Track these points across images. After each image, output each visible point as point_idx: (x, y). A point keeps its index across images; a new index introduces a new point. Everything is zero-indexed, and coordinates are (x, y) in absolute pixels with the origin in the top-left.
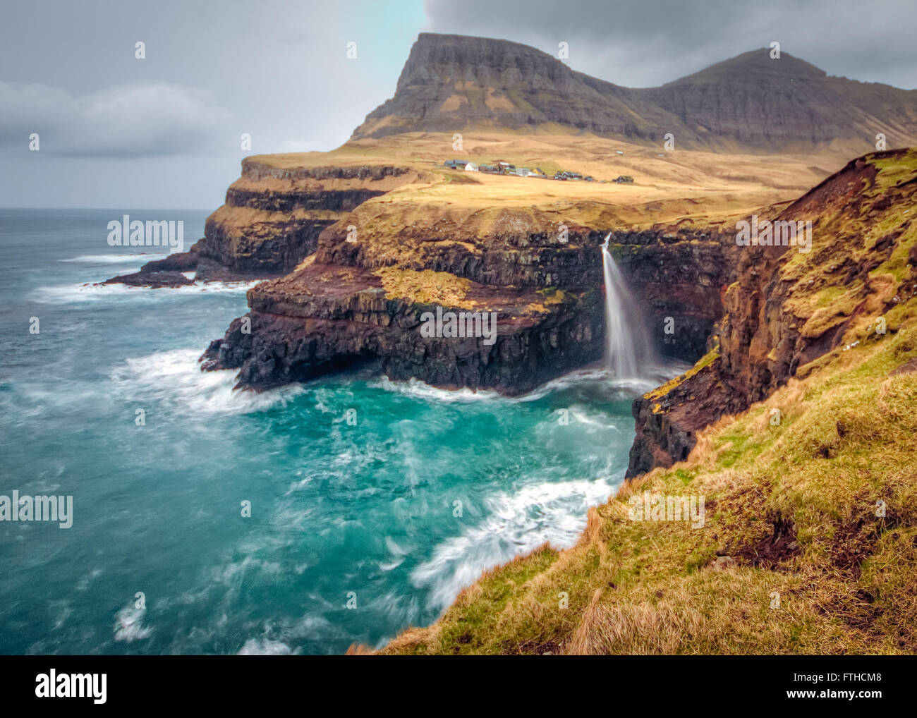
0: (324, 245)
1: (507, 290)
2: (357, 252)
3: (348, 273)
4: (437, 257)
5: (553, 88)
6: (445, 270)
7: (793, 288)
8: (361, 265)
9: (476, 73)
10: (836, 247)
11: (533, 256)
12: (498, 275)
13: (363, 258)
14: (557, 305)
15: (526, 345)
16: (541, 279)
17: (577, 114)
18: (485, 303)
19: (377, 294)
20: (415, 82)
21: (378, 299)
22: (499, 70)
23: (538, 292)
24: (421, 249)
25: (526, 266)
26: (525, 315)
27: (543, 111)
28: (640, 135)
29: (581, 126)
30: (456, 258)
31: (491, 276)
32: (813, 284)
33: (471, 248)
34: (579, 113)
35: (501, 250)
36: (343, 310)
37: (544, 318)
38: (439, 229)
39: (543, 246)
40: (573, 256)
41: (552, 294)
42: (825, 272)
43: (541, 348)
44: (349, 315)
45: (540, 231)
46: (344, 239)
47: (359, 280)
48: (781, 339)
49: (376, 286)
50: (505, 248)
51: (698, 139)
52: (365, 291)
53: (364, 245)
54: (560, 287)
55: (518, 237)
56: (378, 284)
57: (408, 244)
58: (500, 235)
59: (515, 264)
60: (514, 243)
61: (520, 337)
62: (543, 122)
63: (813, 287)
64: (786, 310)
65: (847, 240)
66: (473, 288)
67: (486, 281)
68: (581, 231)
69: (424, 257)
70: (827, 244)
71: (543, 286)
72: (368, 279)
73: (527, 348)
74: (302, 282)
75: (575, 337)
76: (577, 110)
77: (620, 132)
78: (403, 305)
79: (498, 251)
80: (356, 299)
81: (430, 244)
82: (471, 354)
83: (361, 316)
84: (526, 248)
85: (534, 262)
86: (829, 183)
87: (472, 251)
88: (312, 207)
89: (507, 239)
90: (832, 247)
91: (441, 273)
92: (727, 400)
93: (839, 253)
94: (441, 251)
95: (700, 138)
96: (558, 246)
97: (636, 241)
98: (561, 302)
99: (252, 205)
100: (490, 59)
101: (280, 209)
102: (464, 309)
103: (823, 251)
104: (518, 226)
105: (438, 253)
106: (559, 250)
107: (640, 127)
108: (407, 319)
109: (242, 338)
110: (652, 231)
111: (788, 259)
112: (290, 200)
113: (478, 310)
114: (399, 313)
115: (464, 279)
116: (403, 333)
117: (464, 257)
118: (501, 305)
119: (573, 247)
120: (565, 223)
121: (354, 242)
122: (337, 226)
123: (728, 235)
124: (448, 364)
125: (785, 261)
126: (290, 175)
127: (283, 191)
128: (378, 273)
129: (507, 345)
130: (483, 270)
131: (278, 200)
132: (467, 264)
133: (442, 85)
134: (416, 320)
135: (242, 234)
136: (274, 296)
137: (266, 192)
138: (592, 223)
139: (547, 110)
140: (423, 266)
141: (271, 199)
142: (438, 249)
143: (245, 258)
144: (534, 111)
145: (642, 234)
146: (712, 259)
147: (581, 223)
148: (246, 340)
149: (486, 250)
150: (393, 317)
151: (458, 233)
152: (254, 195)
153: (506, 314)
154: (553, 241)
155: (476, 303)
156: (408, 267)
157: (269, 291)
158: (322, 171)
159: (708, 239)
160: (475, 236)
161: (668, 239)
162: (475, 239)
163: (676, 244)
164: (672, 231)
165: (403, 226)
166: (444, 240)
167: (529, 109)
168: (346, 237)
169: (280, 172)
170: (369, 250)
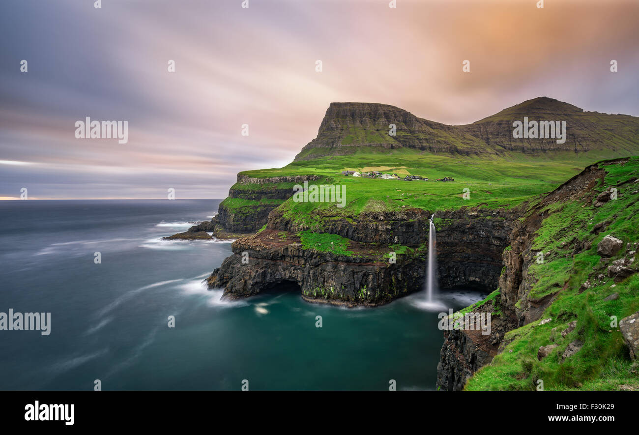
0: (271, 219)
1: (372, 245)
2: (288, 223)
3: (283, 234)
5: (406, 128)
6: (336, 233)
8: (290, 230)
9: (361, 122)
10: (571, 227)
11: (386, 225)
12: (366, 236)
13: (291, 226)
14: (401, 255)
15: (382, 279)
16: (392, 238)
17: (420, 142)
18: (358, 253)
19: (298, 246)
20: (328, 129)
21: (298, 249)
22: (374, 120)
23: (390, 246)
24: (323, 221)
25: (383, 231)
26: (381, 261)
27: (400, 141)
28: (460, 152)
29: (423, 149)
30: (342, 226)
31: (362, 237)
32: (550, 255)
33: (350, 221)
35: (368, 222)
36: (280, 255)
37: (393, 262)
38: (333, 210)
39: (393, 220)
40: (411, 226)
41: (398, 248)
42: (558, 247)
43: (392, 280)
44: (283, 257)
45: (391, 211)
46: (281, 216)
47: (289, 238)
48: (524, 294)
49: (297, 242)
50: (370, 221)
51: (497, 154)
52: (291, 245)
53: (292, 219)
54: (403, 244)
55: (378, 215)
56: (298, 240)
57: (316, 218)
58: (367, 213)
59: (376, 230)
60: (376, 217)
61: (378, 273)
62: (399, 147)
63: (549, 257)
64: (529, 273)
65: (578, 223)
66: (352, 244)
67: (359, 240)
68: (416, 211)
69: (324, 226)
70: (565, 225)
71: (392, 243)
72: (294, 238)
73: (383, 280)
74: (259, 239)
75: (413, 274)
76: (420, 139)
77: (445, 152)
78: (312, 253)
79: (366, 223)
80: (287, 249)
81: (327, 218)
82: (350, 282)
83: (289, 259)
84: (383, 221)
85: (387, 229)
86: (572, 181)
87: (351, 223)
88: (271, 198)
89: (371, 216)
90: (568, 228)
91: (333, 235)
93: (571, 233)
94: (333, 223)
95: (497, 152)
96: (402, 220)
97: (450, 217)
98: (404, 253)
99: (241, 197)
100: (370, 114)
101: (254, 199)
102: (346, 256)
103: (561, 230)
104: (378, 208)
105: (332, 224)
106: (402, 222)
107: (459, 148)
108: (313, 261)
109: (228, 268)
110: (461, 211)
111: (540, 234)
112: (260, 194)
113: (354, 257)
114: (310, 257)
115: (346, 239)
116: (311, 269)
117: (346, 226)
118: (368, 254)
119: (411, 220)
120: (406, 206)
121: (287, 217)
122: (280, 208)
123: (511, 213)
124: (336, 288)
125: (537, 235)
126: (260, 181)
127: (256, 190)
128: (299, 235)
129: (370, 278)
130: (357, 233)
131: (254, 194)
132: (348, 230)
133: (342, 130)
134: (319, 261)
135: (236, 212)
136: (245, 246)
137: (248, 190)
138: (424, 206)
139: (403, 141)
140: (323, 231)
141: (250, 194)
142: (332, 221)
143: (237, 225)
144: (394, 142)
145: (455, 213)
146: (500, 229)
147: (416, 206)
148: (230, 269)
149: (359, 222)
150: (306, 260)
151: (343, 212)
152: (243, 192)
153: (370, 260)
154: (399, 217)
155: (353, 253)
156: (315, 231)
157: (242, 243)
158: (276, 178)
159: (498, 216)
160: (353, 214)
161: (471, 215)
162: (353, 216)
163: (476, 219)
164: (474, 211)
165: (313, 208)
166: (335, 216)
167: (392, 141)
168: (283, 215)
169: (255, 180)
170: (294, 222)
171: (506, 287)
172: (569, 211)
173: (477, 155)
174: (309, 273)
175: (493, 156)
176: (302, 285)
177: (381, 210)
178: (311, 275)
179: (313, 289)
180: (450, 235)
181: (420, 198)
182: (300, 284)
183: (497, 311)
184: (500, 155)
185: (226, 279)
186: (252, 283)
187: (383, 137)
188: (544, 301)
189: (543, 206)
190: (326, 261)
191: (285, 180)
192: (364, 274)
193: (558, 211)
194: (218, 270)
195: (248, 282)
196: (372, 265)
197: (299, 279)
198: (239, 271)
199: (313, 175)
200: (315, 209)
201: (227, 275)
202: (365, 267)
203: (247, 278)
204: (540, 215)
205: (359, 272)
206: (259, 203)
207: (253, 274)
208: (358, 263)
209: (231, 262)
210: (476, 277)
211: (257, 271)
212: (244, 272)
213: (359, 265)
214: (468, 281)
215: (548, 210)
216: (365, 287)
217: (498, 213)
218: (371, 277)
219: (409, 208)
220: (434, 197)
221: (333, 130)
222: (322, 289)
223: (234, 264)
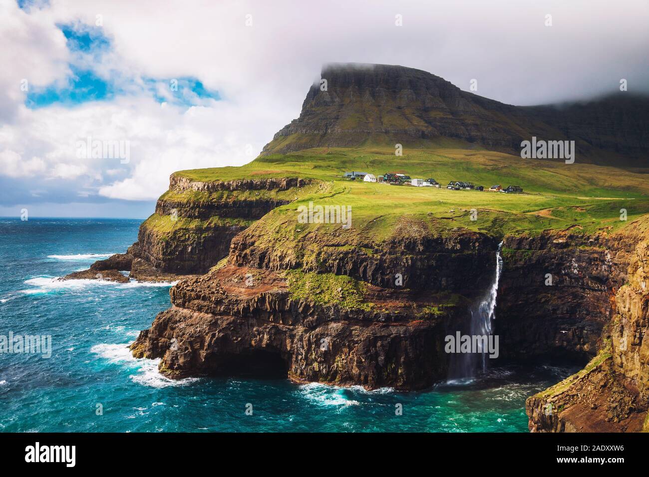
0: (235, 248)
1: (405, 292)
2: (265, 256)
3: (256, 274)
4: (337, 261)
5: (444, 106)
6: (345, 273)
8: (267, 266)
9: (373, 95)
11: (428, 261)
13: (270, 261)
14: (452, 308)
15: (422, 346)
16: (437, 281)
17: (467, 130)
18: (383, 305)
19: (282, 294)
20: (317, 105)
21: (283, 299)
22: (394, 92)
23: (434, 295)
24: (323, 253)
25: (423, 270)
26: (421, 318)
27: (435, 126)
29: (471, 140)
30: (356, 262)
31: (389, 279)
33: (370, 253)
34: (469, 128)
35: (399, 255)
36: (251, 309)
37: (439, 319)
38: (339, 235)
39: (439, 251)
40: (468, 261)
41: (447, 297)
44: (257, 312)
45: (436, 236)
46: (253, 243)
47: (266, 281)
49: (281, 287)
50: (402, 253)
52: (271, 291)
53: (271, 249)
54: (454, 290)
55: (414, 243)
56: (283, 285)
57: (312, 248)
58: (397, 240)
59: (412, 267)
60: (411, 247)
61: (416, 338)
66: (372, 291)
67: (384, 284)
68: (474, 237)
69: (325, 261)
71: (438, 289)
72: (274, 280)
73: (423, 349)
74: (216, 281)
76: (467, 125)
78: (306, 304)
79: (395, 256)
80: (263, 299)
81: (331, 249)
84: (422, 253)
85: (429, 266)
87: (371, 256)
88: (226, 215)
89: (404, 244)
91: (340, 276)
94: (341, 255)
96: (454, 251)
97: (527, 247)
100: (386, 82)
101: (199, 217)
102: (362, 311)
104: (414, 232)
105: (338, 257)
106: (454, 255)
108: (309, 319)
109: (165, 329)
110: (543, 238)
112: (208, 209)
113: (376, 312)
114: (303, 312)
115: (363, 282)
116: (305, 332)
117: (363, 261)
118: (398, 308)
119: (468, 252)
120: (459, 229)
121: (262, 246)
122: (248, 231)
123: (614, 240)
126: (208, 186)
127: (202, 201)
128: (283, 275)
130: (382, 273)
131: (198, 209)
132: (366, 267)
133: (343, 105)
134: (317, 320)
135: (167, 239)
136: (192, 293)
137: (188, 202)
138: (485, 229)
139: (439, 126)
140: (324, 269)
141: (192, 208)
142: (339, 253)
143: (169, 260)
144: (427, 127)
145: (533, 240)
146: (600, 264)
147: (474, 229)
148: (168, 331)
149: (384, 255)
151: (357, 238)
152: (178, 204)
153: (402, 316)
154: (449, 246)
155: (374, 305)
156: (310, 270)
157: (188, 288)
158: (236, 183)
159: (596, 244)
160: (373, 242)
161: (558, 244)
162: (373, 244)
163: (565, 250)
164: (562, 237)
165: (307, 231)
166: (344, 245)
167: (422, 125)
168: (255, 242)
169: (200, 185)
170: (275, 254)
171: (622, 344)
174: (301, 339)
177: (420, 236)
178: (304, 342)
179: (307, 365)
185: (162, 347)
186: (205, 354)
187: (409, 119)
191: (251, 186)
192: (394, 340)
194: (147, 332)
195: (198, 352)
198: (183, 334)
199: (297, 179)
200: (310, 233)
201: (163, 340)
203: (197, 346)
205: (384, 336)
206: (206, 224)
207: (207, 340)
208: (383, 322)
209: (170, 319)
211: (214, 335)
212: (191, 336)
213: (385, 326)
216: (394, 361)
217: (597, 239)
219: (464, 232)
220: (500, 216)
221: (327, 105)
222: (323, 365)
223: (176, 322)
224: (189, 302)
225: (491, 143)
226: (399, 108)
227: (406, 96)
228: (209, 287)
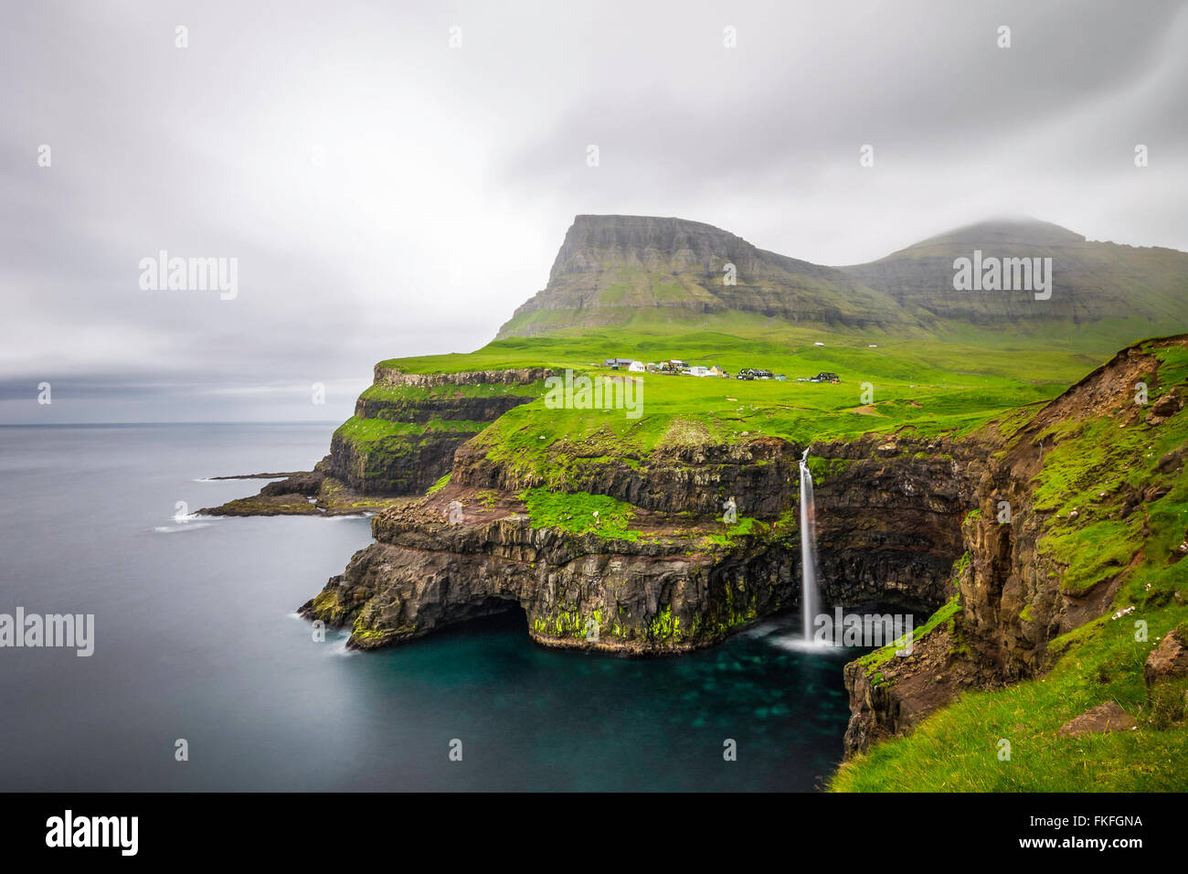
0: (460, 463)
1: (680, 517)
2: (499, 472)
3: (488, 497)
4: (593, 477)
6: (603, 492)
7: (1050, 521)
8: (502, 487)
9: (640, 257)
10: (1108, 465)
11: (711, 475)
12: (669, 498)
13: (505, 479)
14: (743, 536)
15: (705, 589)
17: (764, 300)
18: (652, 534)
19: (521, 522)
20: (570, 271)
21: (522, 528)
22: (669, 252)
23: (718, 520)
24: (574, 467)
25: (703, 486)
26: (702, 550)
27: (722, 297)
28: (846, 322)
29: (770, 313)
30: (616, 478)
31: (660, 500)
32: (1078, 516)
33: (634, 465)
34: (766, 298)
35: (672, 468)
36: (481, 542)
37: (728, 553)
38: (596, 442)
39: (724, 463)
40: (762, 475)
42: (1093, 501)
43: (725, 592)
44: (489, 546)
45: (720, 443)
46: (483, 456)
47: (501, 505)
48: (1036, 592)
49: (519, 513)
50: (676, 466)
51: (921, 326)
52: (507, 519)
53: (507, 463)
54: (746, 514)
55: (692, 451)
56: (521, 509)
57: (560, 461)
58: (669, 449)
59: (689, 485)
60: (687, 457)
61: (696, 577)
62: (722, 310)
63: (1076, 522)
64: (1041, 552)
65: (1122, 456)
66: (638, 515)
67: (653, 506)
68: (771, 443)
69: (578, 477)
70: (1094, 461)
72: (512, 503)
73: (706, 593)
74: (434, 507)
75: (769, 579)
76: (765, 294)
77: (817, 320)
78: (552, 535)
79: (666, 469)
80: (497, 528)
81: (585, 460)
82: (636, 599)
83: (502, 550)
84: (703, 464)
85: (712, 483)
86: (1093, 379)
87: (636, 469)
88: (450, 417)
89: (678, 454)
90: (1103, 466)
91: (597, 496)
92: (974, 670)
93: (1111, 475)
94: (598, 469)
95: (922, 323)
96: (743, 461)
97: (842, 455)
98: (748, 533)
99: (383, 416)
100: (658, 240)
101: (414, 421)
102: (626, 541)
103: (1090, 471)
104: (692, 437)
105: (594, 472)
106: (743, 467)
107: (845, 312)
108: (556, 554)
109: (364, 574)
110: (863, 442)
111: (1044, 481)
112: (426, 410)
113: (643, 542)
114: (548, 545)
115: (626, 504)
116: (552, 571)
117: (625, 476)
118: (672, 537)
119: (762, 463)
120: (751, 433)
121: (496, 459)
122: (476, 440)
123: (964, 445)
124: (607, 611)
125: (1039, 483)
126: (426, 381)
127: (417, 399)
128: (522, 496)
129: (680, 588)
130: (650, 492)
131: (412, 410)
132: (629, 484)
133: (601, 272)
134: (567, 555)
135: (371, 450)
136: (402, 523)
137: (399, 401)
138: (785, 432)
139: (728, 296)
140: (576, 487)
141: (405, 409)
142: (595, 467)
143: (374, 478)
144: (711, 298)
145: (850, 446)
146: (945, 478)
147: (770, 433)
148: (368, 577)
149: (652, 468)
150: (540, 551)
151: (619, 447)
152: (386, 404)
153: (678, 548)
154: (737, 455)
155: (641, 534)
156: (558, 489)
157: (396, 517)
158: (463, 375)
159: (938, 452)
160: (639, 451)
161: (885, 451)
162: (639, 454)
163: (895, 459)
164: (890, 441)
165: (553, 439)
166: (601, 456)
167: (705, 296)
168: (486, 453)
169: (416, 378)
170: (512, 469)
171: (975, 593)
172: (1095, 436)
173: (880, 326)
174: (547, 582)
175: (915, 330)
176: (531, 607)
178: (550, 585)
179: (555, 616)
180: (841, 494)
181: (778, 416)
182: (526, 606)
183: (957, 644)
184: (927, 327)
185: (358, 599)
186: (417, 606)
187: (687, 288)
188: (1094, 592)
189: (1039, 428)
190: (585, 555)
191: (483, 379)
192: (667, 580)
193: (1072, 436)
194: (338, 579)
195: (408, 604)
196: (682, 560)
197: (523, 595)
198: (389, 580)
199: (543, 368)
200: (557, 440)
201: (360, 589)
202: (668, 564)
203: (407, 595)
204: (1036, 446)
205: (655, 575)
206: (423, 429)
207: (421, 586)
208: (653, 556)
209: (369, 561)
210: (897, 582)
211: (431, 579)
212: (400, 581)
213: (655, 562)
214: (881, 589)
215: (1052, 435)
216: (668, 609)
217: (939, 444)
218: (681, 585)
219: (757, 437)
220: (806, 415)
221: (581, 272)
222: (575, 615)
223: (378, 564)
224: (398, 535)
225: (796, 317)
226: (675, 274)
227: (683, 258)
228: (424, 515)
